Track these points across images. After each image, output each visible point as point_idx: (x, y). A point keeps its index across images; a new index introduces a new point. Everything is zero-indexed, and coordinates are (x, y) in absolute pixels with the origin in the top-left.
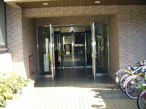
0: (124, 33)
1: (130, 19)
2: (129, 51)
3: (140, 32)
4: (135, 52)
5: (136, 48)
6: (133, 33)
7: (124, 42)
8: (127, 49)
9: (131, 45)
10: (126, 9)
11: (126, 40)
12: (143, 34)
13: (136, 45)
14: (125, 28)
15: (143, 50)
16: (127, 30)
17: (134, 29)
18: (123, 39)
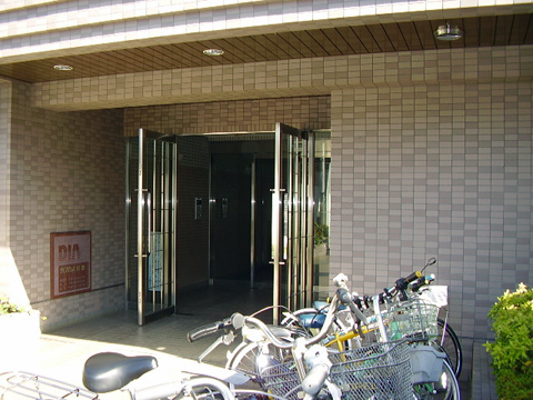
0: (351, 164)
1: (378, 109)
2: (367, 236)
3: (416, 163)
4: (392, 243)
5: (398, 225)
6: (387, 164)
7: (350, 200)
8: (361, 230)
9: (378, 212)
10: (345, 69)
11: (356, 194)
12: (430, 169)
13: (397, 213)
14: (356, 146)
15: (428, 238)
16: (364, 152)
17: (392, 151)
18: (344, 188)
